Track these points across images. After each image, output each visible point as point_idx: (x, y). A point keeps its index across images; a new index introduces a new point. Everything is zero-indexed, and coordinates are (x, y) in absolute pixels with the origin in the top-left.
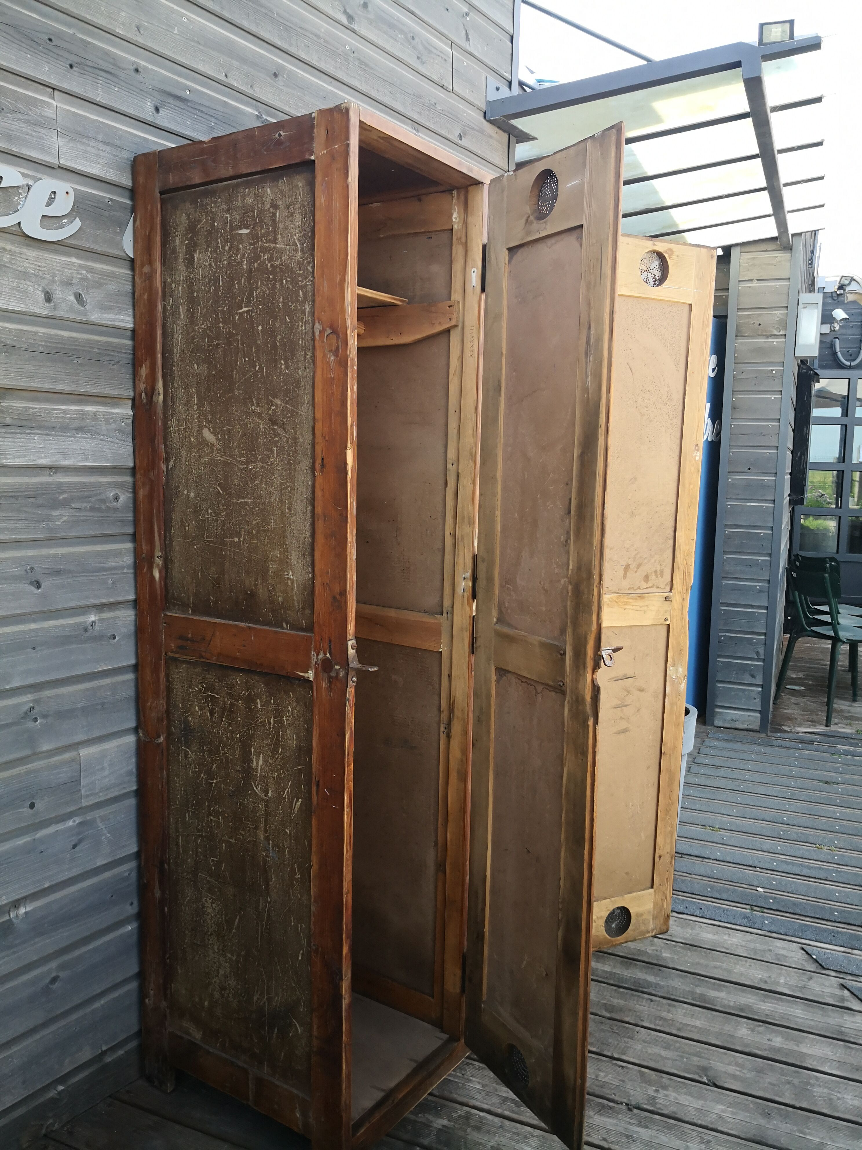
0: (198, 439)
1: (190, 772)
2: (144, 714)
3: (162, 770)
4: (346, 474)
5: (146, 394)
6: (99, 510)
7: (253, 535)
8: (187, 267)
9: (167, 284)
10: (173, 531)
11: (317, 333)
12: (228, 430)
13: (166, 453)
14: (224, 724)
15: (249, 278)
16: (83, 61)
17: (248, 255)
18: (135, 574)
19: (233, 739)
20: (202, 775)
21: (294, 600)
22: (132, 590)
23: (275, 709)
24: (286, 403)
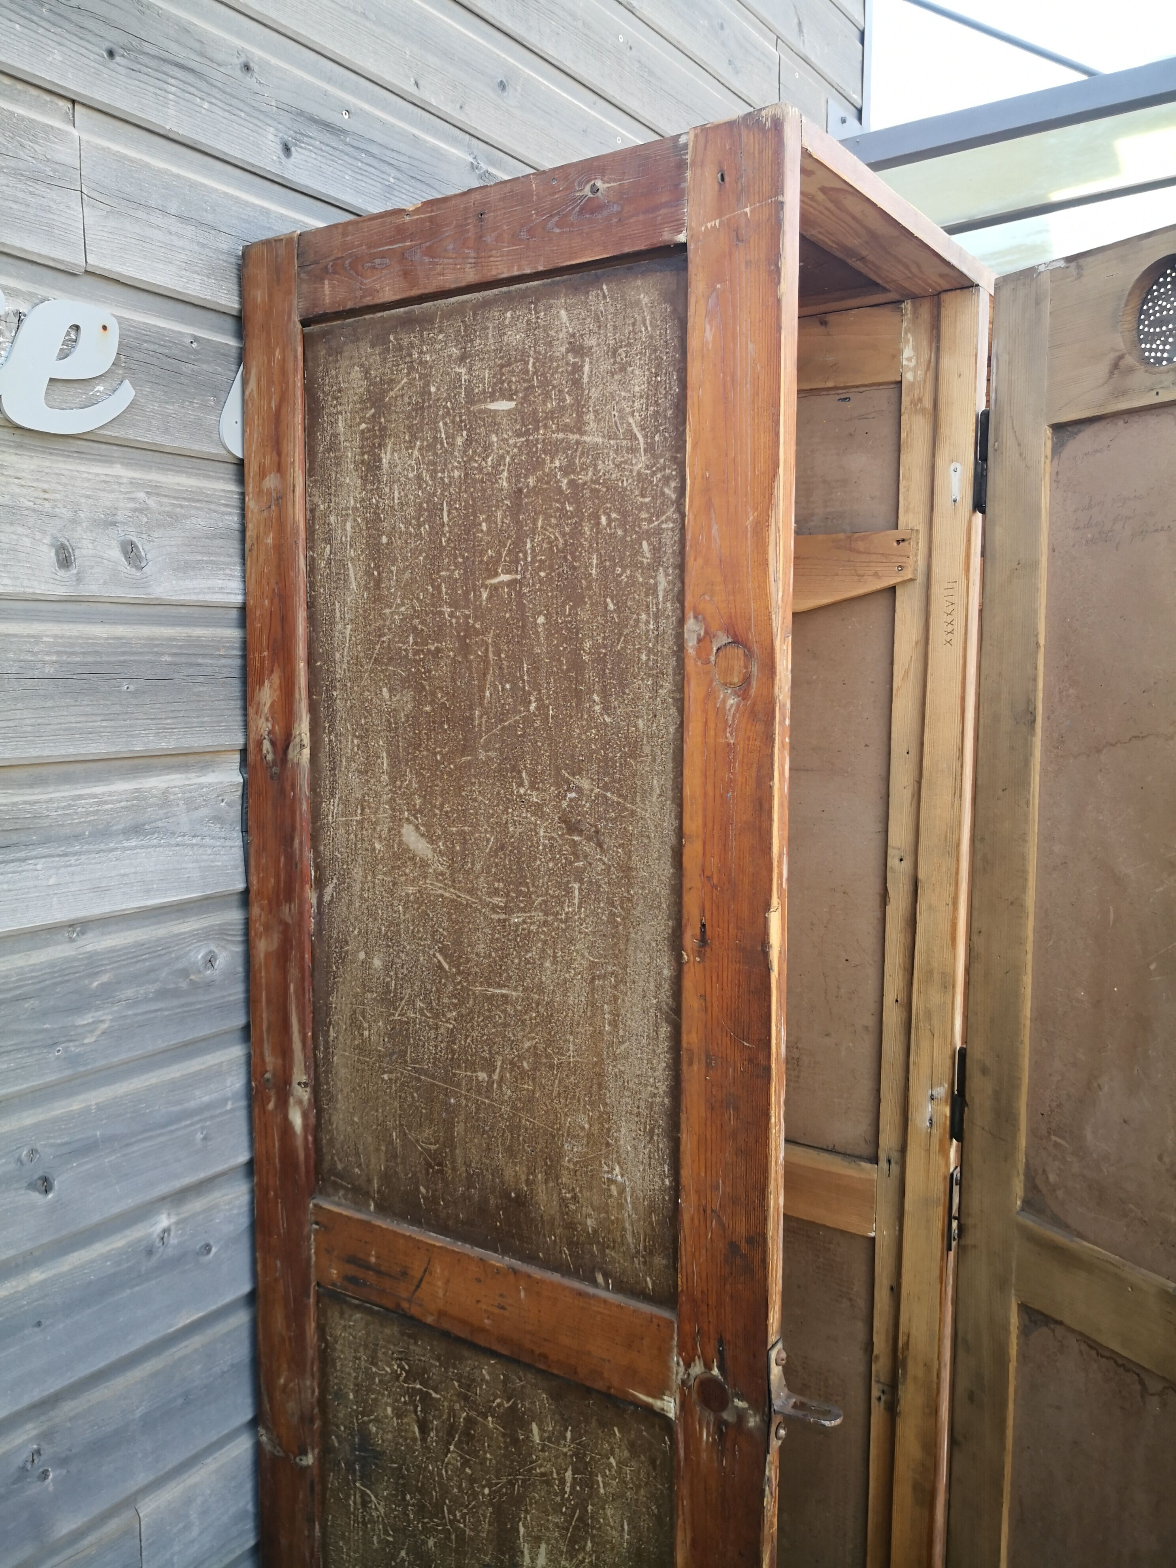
0: (389, 846)
1: (375, 1539)
2: (271, 1400)
3: (311, 1521)
4: (768, 969)
5: (273, 743)
6: (176, 993)
7: (523, 1073)
8: (364, 479)
9: (317, 514)
10: (332, 1034)
11: (691, 643)
12: (462, 833)
13: (317, 867)
14: (453, 1456)
15: (516, 509)
16: (135, 42)
17: (513, 458)
18: (250, 1108)
19: (475, 1495)
20: (403, 1553)
21: (624, 1229)
22: (243, 1141)
23: (576, 1454)
24: (606, 788)
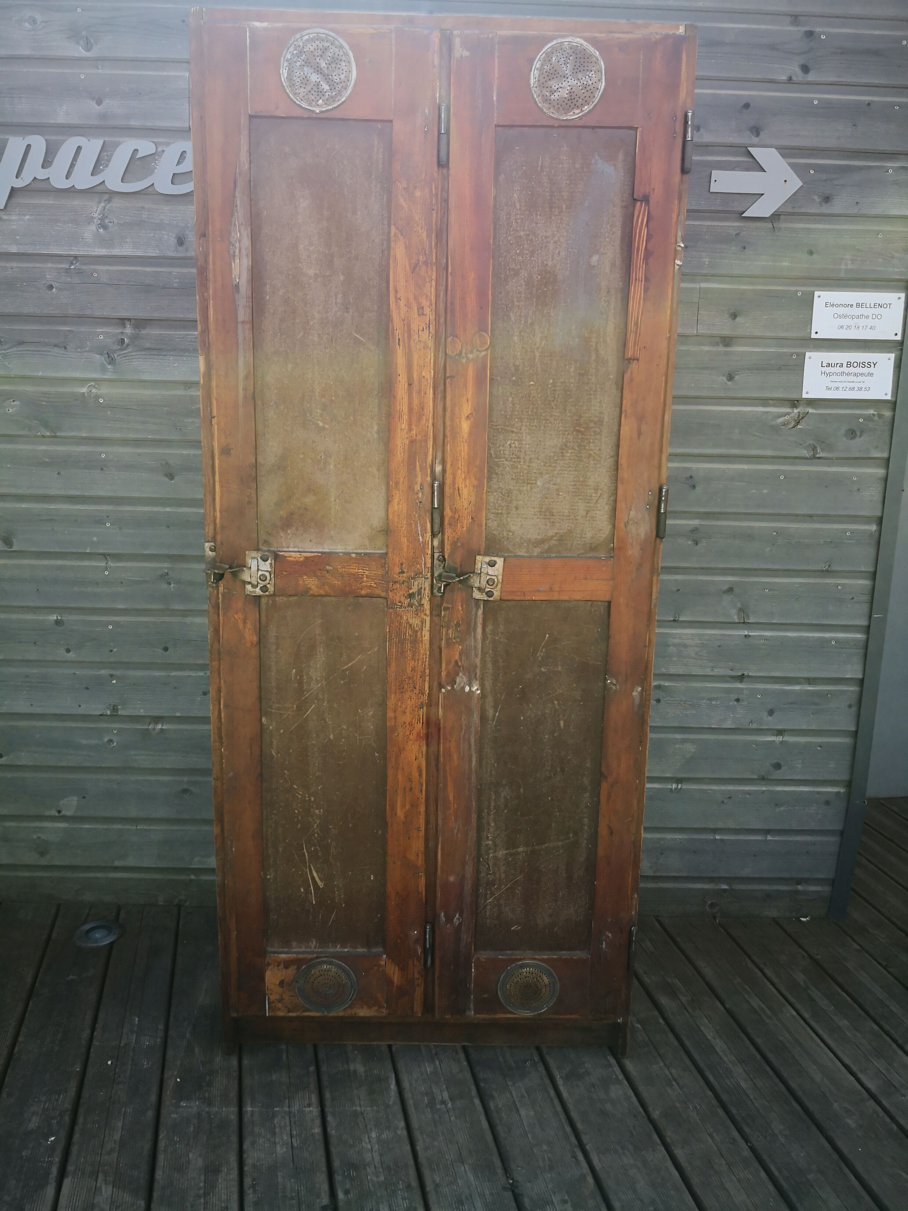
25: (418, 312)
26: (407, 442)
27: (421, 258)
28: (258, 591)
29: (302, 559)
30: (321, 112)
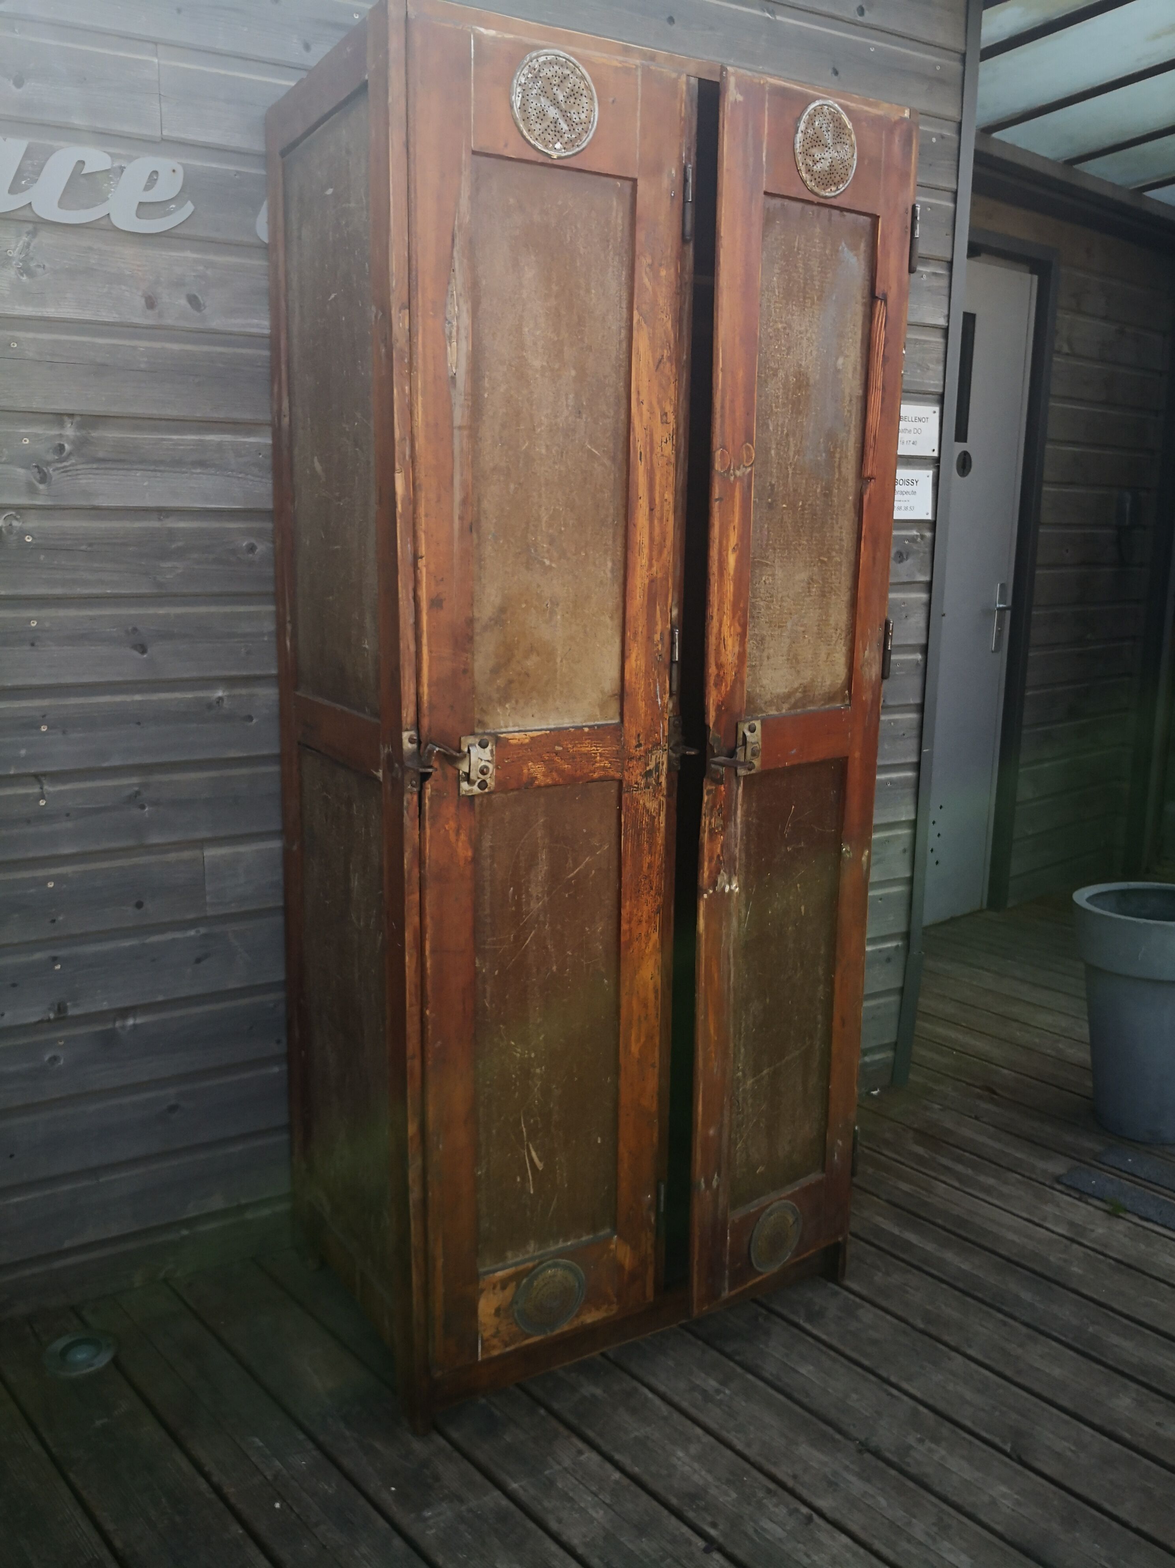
0: (311, 471)
1: (315, 889)
2: (286, 815)
4: (395, 506)
5: (278, 417)
6: (227, 562)
7: (341, 593)
9: (287, 272)
10: (298, 589)
12: (329, 457)
13: (292, 491)
14: (334, 832)
15: (334, 254)
17: (333, 222)
18: (277, 643)
19: (339, 852)
20: (322, 894)
21: (370, 677)
22: (274, 663)
23: (364, 817)
25: (662, 419)
26: (647, 581)
27: (665, 351)
28: (476, 789)
29: (527, 741)
30: (559, 158)
